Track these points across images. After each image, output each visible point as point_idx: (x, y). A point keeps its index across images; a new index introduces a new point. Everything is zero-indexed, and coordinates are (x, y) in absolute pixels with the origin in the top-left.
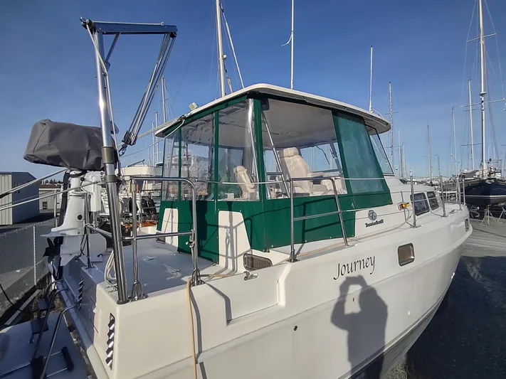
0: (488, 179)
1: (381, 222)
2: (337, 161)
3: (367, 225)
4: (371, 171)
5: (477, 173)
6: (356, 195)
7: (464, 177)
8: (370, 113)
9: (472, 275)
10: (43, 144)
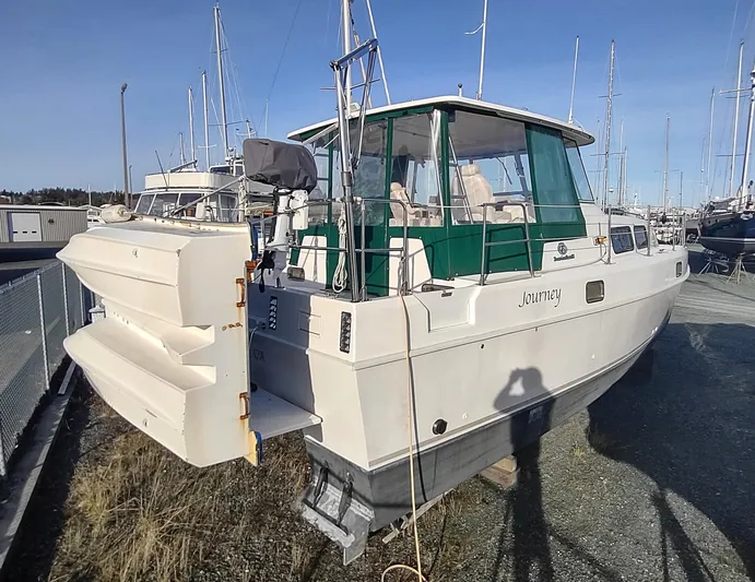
0: (745, 212)
1: (572, 257)
2: (523, 181)
3: (556, 259)
4: (565, 197)
5: (733, 203)
6: (547, 225)
7: (712, 208)
8: (569, 124)
9: (693, 344)
10: (268, 164)
